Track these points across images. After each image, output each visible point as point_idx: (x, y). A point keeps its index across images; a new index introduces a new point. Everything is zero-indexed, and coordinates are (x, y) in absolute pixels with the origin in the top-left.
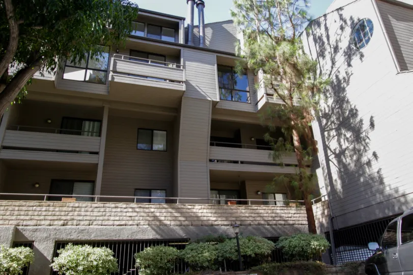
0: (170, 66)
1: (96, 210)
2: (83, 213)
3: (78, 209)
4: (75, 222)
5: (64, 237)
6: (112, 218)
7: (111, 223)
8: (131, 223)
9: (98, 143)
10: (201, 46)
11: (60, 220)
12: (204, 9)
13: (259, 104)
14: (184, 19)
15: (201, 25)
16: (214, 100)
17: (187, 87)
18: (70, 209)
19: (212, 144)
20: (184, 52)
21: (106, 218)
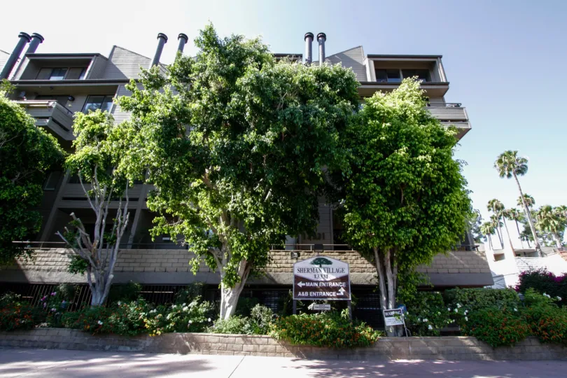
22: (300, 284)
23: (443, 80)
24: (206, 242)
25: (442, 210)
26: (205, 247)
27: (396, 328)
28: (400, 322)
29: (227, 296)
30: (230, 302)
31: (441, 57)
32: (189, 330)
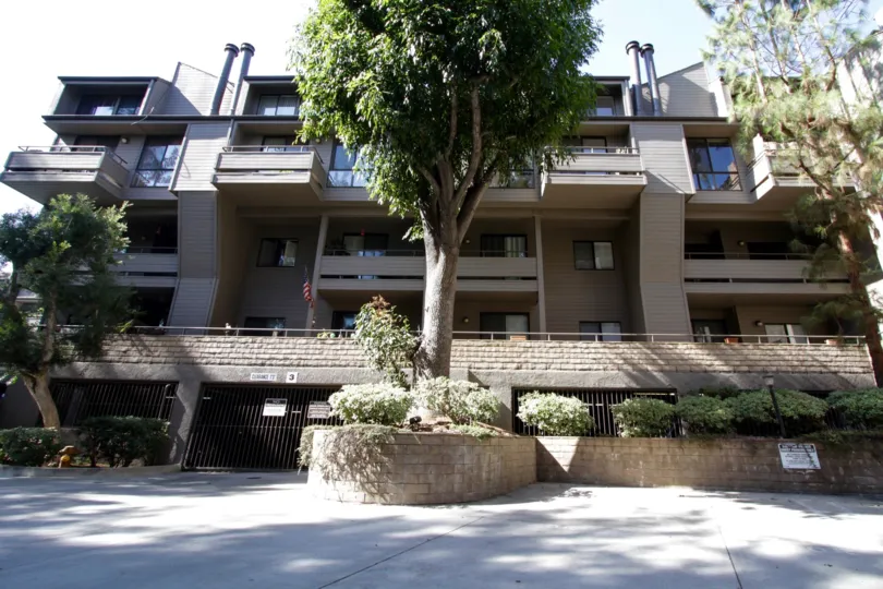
0: (618, 151)
1: (551, 350)
2: (537, 355)
3: (530, 350)
4: (530, 365)
5: (521, 383)
6: (572, 361)
7: (571, 367)
8: (595, 367)
9: (535, 265)
10: (657, 115)
11: (513, 362)
12: (654, 56)
13: (758, 190)
14: (628, 78)
15: (653, 82)
16: (688, 192)
17: (648, 179)
18: (522, 349)
19: (686, 257)
20: (633, 127)
21: (565, 360)
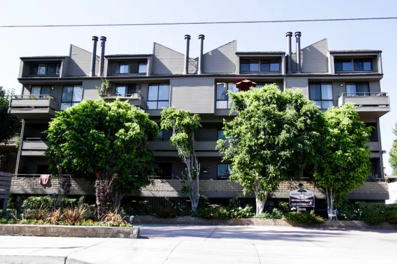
22: (293, 200)
23: (380, 72)
24: (249, 181)
25: (353, 175)
26: (249, 183)
27: (333, 217)
28: (335, 215)
29: (259, 205)
30: (261, 207)
31: (381, 52)
32: (248, 218)
